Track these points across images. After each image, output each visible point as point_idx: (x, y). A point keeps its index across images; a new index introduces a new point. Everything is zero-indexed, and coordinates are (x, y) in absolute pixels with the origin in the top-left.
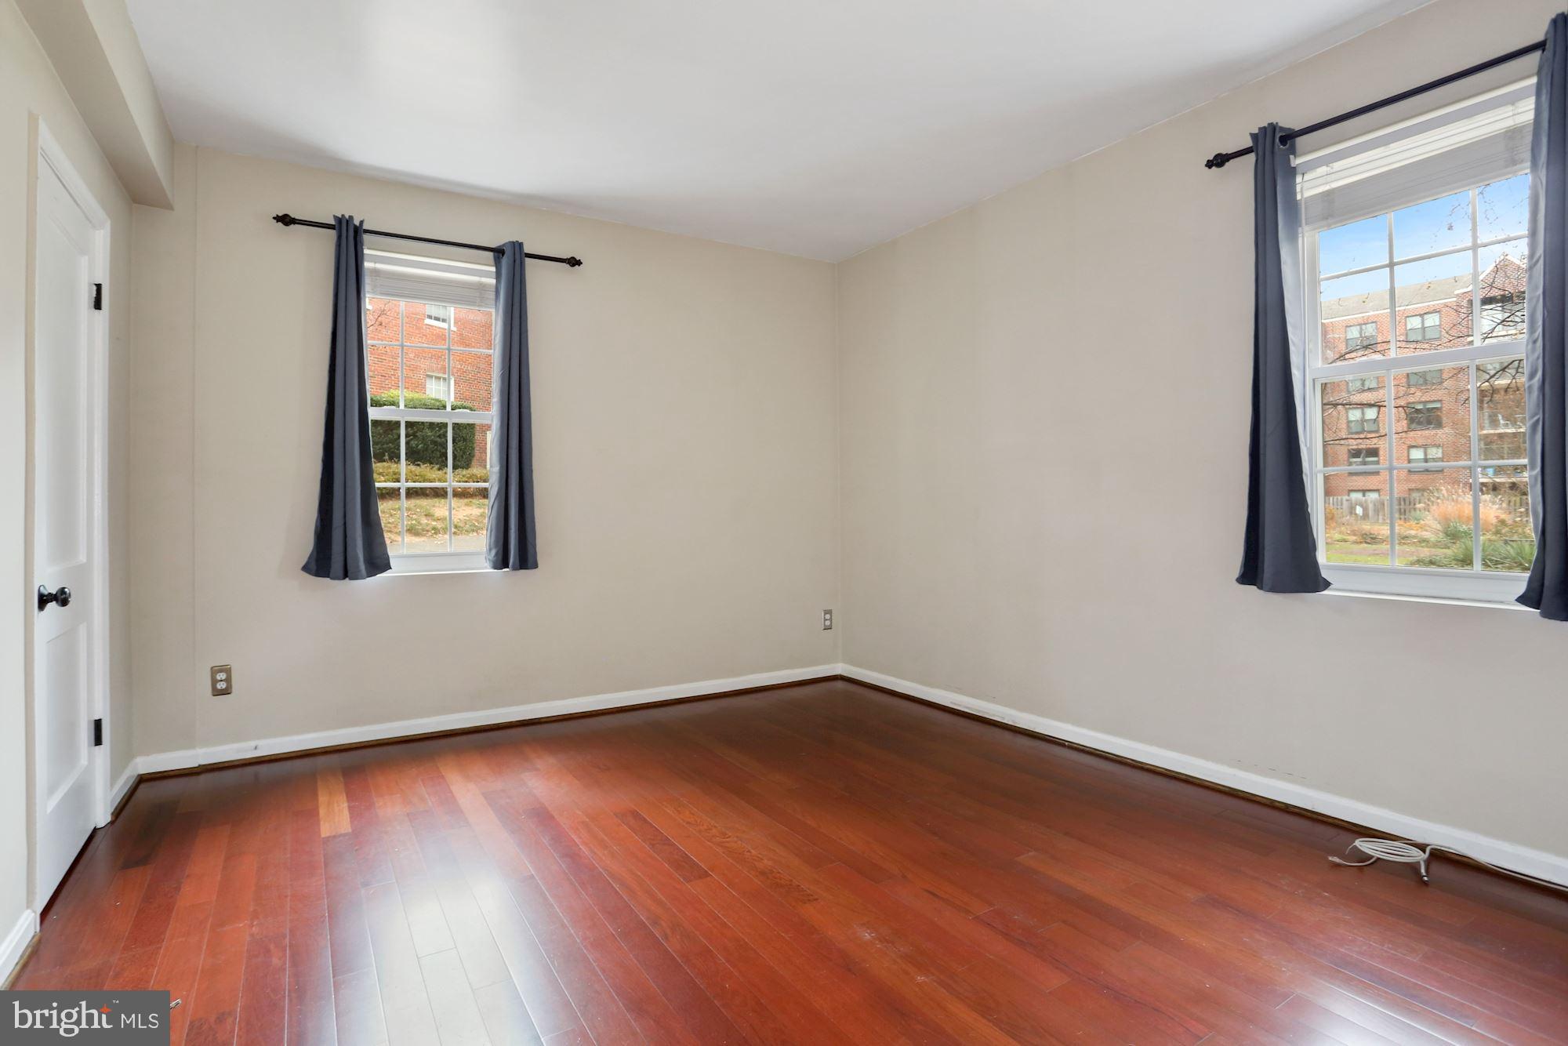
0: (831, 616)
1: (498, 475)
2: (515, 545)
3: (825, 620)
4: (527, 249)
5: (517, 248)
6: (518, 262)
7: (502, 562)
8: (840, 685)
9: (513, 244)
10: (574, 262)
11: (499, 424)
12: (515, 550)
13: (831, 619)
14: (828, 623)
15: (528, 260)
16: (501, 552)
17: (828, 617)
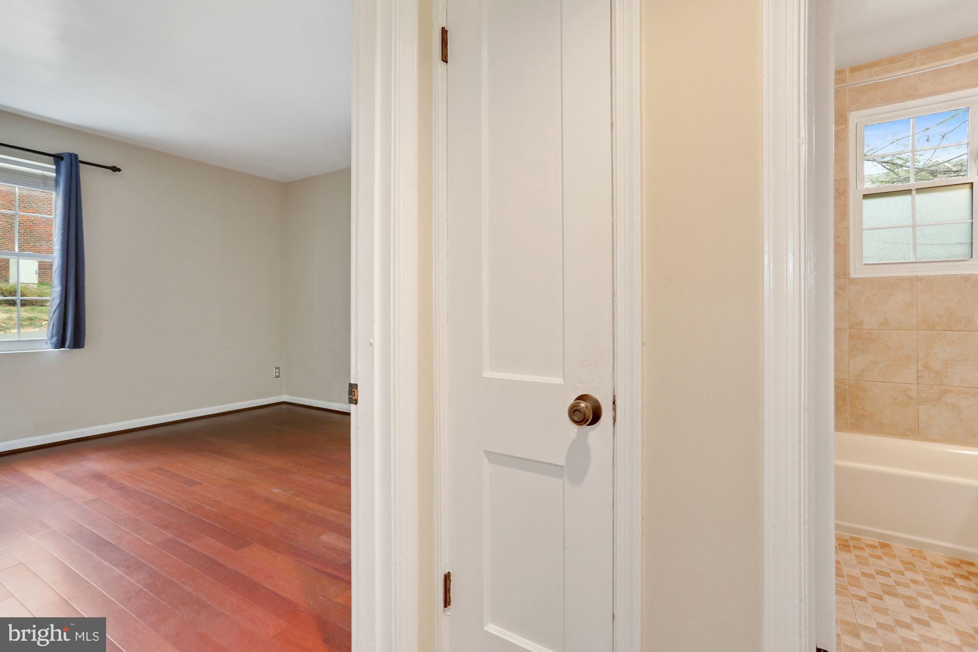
0: (279, 370)
1: (59, 293)
2: (71, 334)
3: (276, 372)
4: (80, 158)
5: (73, 158)
6: (74, 166)
7: (61, 344)
8: (284, 406)
9: (71, 155)
10: (115, 169)
11: (60, 263)
12: (71, 337)
13: (279, 372)
14: (277, 374)
15: (81, 165)
16: (60, 339)
17: (277, 371)
